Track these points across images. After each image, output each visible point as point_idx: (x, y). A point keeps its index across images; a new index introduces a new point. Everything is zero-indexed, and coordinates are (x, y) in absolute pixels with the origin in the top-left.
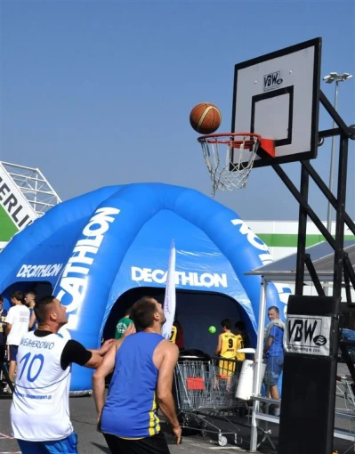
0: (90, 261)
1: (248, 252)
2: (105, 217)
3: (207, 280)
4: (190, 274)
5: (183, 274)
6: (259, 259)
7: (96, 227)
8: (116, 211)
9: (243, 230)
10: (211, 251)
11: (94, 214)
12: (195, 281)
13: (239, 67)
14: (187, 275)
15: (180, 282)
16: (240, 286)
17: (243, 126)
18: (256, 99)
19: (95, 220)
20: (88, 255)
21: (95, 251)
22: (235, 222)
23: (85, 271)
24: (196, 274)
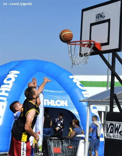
0: (7, 94)
1: (77, 90)
2: (13, 75)
3: (59, 103)
4: (51, 100)
5: (48, 100)
6: (82, 93)
7: (9, 79)
8: (18, 72)
9: (74, 81)
10: (60, 90)
11: (8, 74)
12: (53, 104)
13: (83, 10)
14: (50, 101)
15: (47, 104)
16: (73, 106)
17: (86, 37)
18: (92, 25)
19: (9, 76)
20: (6, 92)
21: (9, 90)
22: (71, 77)
23: (5, 99)
24: (53, 101)
